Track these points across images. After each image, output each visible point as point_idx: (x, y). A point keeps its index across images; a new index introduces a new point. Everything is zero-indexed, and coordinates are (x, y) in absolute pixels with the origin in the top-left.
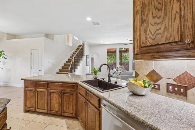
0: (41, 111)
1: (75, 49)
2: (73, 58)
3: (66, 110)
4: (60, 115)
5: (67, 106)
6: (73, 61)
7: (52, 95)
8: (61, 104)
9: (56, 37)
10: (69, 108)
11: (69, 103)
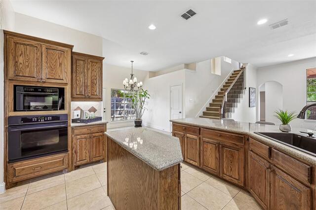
0: (191, 162)
1: (225, 80)
2: (226, 93)
3: (227, 170)
4: (218, 175)
5: (228, 167)
6: (226, 99)
7: (205, 146)
8: (220, 159)
9: (199, 65)
10: (231, 170)
11: (232, 163)
